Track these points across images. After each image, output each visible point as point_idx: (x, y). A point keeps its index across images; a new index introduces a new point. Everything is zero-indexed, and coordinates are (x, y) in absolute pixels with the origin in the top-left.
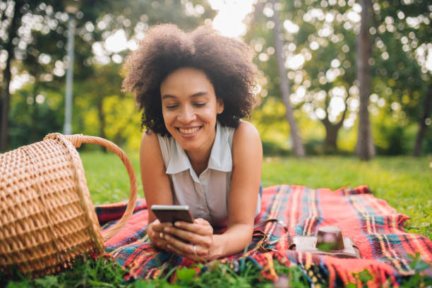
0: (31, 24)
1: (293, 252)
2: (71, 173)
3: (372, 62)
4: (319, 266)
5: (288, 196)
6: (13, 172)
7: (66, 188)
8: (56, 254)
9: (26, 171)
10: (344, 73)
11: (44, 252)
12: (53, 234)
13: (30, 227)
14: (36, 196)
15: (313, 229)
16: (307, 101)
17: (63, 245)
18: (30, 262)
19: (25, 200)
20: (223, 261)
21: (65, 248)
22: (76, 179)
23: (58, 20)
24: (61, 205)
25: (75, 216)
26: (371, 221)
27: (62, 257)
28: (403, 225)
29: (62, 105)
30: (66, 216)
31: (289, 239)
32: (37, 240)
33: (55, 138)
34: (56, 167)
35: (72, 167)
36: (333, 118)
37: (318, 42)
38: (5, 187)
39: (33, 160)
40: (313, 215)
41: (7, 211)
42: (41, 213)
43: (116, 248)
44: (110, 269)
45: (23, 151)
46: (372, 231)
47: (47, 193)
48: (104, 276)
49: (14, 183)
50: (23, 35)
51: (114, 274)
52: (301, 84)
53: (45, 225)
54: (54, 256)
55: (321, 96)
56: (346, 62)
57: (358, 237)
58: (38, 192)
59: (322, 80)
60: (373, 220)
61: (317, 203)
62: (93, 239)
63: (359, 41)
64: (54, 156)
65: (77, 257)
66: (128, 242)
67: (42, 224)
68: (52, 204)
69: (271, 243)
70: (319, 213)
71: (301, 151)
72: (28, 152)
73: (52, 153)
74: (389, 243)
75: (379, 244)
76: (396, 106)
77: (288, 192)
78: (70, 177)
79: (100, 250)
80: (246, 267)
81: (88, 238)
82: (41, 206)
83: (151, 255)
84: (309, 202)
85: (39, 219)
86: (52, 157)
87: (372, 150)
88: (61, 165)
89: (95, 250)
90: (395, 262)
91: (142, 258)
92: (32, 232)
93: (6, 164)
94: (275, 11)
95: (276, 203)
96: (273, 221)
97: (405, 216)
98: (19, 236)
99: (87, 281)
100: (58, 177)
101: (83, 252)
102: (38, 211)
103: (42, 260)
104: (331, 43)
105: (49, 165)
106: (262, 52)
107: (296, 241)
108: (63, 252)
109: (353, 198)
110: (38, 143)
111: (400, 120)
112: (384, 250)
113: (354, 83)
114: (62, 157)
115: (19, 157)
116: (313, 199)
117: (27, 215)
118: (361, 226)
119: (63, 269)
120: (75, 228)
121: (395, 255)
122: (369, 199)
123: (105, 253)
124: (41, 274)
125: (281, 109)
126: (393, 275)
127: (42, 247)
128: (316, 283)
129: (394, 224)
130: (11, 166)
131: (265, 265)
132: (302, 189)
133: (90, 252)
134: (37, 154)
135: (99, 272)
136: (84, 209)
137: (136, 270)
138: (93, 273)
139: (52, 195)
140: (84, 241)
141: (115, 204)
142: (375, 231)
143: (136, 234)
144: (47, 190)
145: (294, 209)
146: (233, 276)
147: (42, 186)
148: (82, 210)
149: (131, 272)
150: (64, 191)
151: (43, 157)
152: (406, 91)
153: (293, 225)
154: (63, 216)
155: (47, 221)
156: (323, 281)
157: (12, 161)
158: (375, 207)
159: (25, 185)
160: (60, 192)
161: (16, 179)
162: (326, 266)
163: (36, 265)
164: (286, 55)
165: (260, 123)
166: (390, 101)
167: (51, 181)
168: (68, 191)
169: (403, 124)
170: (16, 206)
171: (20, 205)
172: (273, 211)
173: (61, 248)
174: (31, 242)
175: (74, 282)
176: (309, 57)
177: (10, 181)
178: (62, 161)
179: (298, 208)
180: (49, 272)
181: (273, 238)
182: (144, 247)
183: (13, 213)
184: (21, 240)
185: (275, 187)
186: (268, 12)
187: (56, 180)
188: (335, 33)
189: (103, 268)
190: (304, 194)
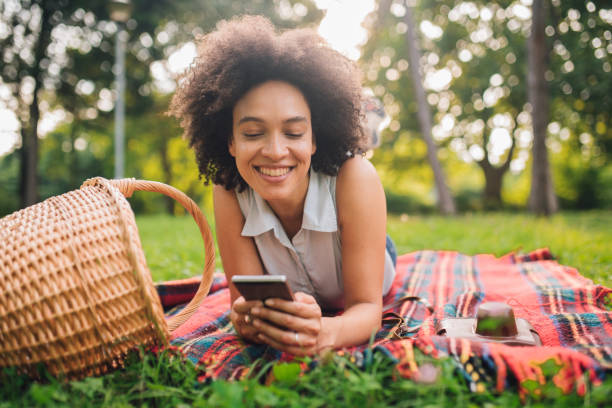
0: (65, 38)
1: (442, 338)
2: (119, 232)
3: (549, 76)
4: (481, 358)
5: (433, 266)
6: (37, 231)
7: (112, 252)
8: (100, 347)
9: (55, 230)
10: (509, 92)
11: (83, 344)
12: (96, 320)
13: (62, 308)
14: (69, 264)
15: (470, 310)
16: (457, 134)
17: (109, 334)
18: (63, 359)
19: (54, 270)
20: (340, 353)
21: (112, 339)
22: (125, 239)
23: (102, 32)
24: (105, 276)
25: (126, 292)
26: (556, 297)
27: (109, 351)
28: (603, 302)
29: (111, 151)
30: (113, 293)
31: (437, 323)
32: (73, 327)
33: (96, 185)
34: (97, 223)
35: (120, 223)
36: (495, 159)
37: (470, 50)
38: (26, 253)
39: (64, 215)
40: (470, 290)
41: (29, 286)
42: (78, 289)
43: (187, 340)
44: (177, 367)
45: (50, 203)
46: (558, 310)
47: (85, 260)
48: (170, 379)
49: (39, 247)
50: (54, 55)
51: (184, 374)
52: (448, 111)
53: (84, 306)
54: (98, 350)
55: (477, 127)
56: (512, 77)
57: (537, 317)
58: (72, 258)
59: (478, 105)
60: (559, 294)
61: (475, 274)
62: (153, 326)
63: (531, 46)
64: (94, 208)
65: (130, 351)
66: (204, 332)
67: (79, 304)
68: (92, 276)
69: (410, 329)
70: (478, 287)
71: (450, 207)
72: (58, 205)
73: (92, 205)
74: (583, 326)
75: (569, 327)
76: (586, 139)
77: (432, 260)
78: (118, 237)
79: (163, 341)
80: (374, 361)
81: (146, 325)
82: (78, 279)
83: (237, 350)
84: (464, 273)
85: (75, 297)
86: (91, 210)
87: (553, 203)
88: (104, 221)
89: (155, 342)
90: (595, 350)
91: (223, 353)
92: (65, 316)
93: (28, 221)
94: (407, 8)
95: (415, 276)
96: (412, 299)
97: (606, 287)
98: (47, 322)
99: (145, 384)
100: (101, 238)
101: (139, 344)
102: (73, 286)
103: (80, 356)
104: (489, 51)
105: (87, 220)
106: (391, 67)
107: (446, 324)
108: (109, 344)
109: (528, 266)
110: (72, 192)
111: (592, 159)
112: (577, 336)
113: (524, 107)
114: (106, 209)
115: (46, 212)
116: (470, 269)
117: (57, 291)
118: (541, 303)
119: (111, 370)
120: (126, 309)
121: (594, 341)
122: (552, 267)
123: (170, 345)
124: (79, 375)
125: (420, 148)
126: (592, 368)
127: (80, 338)
128: (477, 382)
129: (590, 300)
130: (33, 224)
131: (402, 356)
132: (452, 256)
133: (149, 344)
134: (71, 207)
135: (162, 371)
136: (138, 282)
137: (215, 370)
138: (154, 373)
139: (92, 263)
140: (140, 328)
141: (185, 281)
142: (562, 310)
143: (216, 322)
144: (85, 257)
145: (442, 283)
146: (355, 372)
147: (78, 250)
148: (135, 284)
149: (209, 371)
150: (110, 257)
151: (79, 209)
152: (601, 116)
153: (441, 304)
154: (109, 293)
155: (86, 299)
156: (488, 378)
157: (36, 217)
158: (561, 278)
159: (54, 249)
160: (103, 258)
161: (41, 242)
162: (491, 358)
163: (72, 363)
164: (425, 70)
165: (390, 169)
166: (577, 132)
167: (91, 243)
168: (114, 257)
169: (597, 163)
170: (42, 280)
171: (48, 279)
172: (411, 287)
173: (107, 337)
174: (65, 330)
175: (128, 385)
176: (458, 72)
177: (33, 245)
178: (106, 215)
179: (449, 282)
180: (92, 373)
181: (413, 323)
182: (226, 338)
183: (37, 289)
184: (51, 328)
185: (415, 254)
186: (398, 10)
187: (98, 241)
188: (495, 36)
189: (168, 366)
190: (456, 263)
